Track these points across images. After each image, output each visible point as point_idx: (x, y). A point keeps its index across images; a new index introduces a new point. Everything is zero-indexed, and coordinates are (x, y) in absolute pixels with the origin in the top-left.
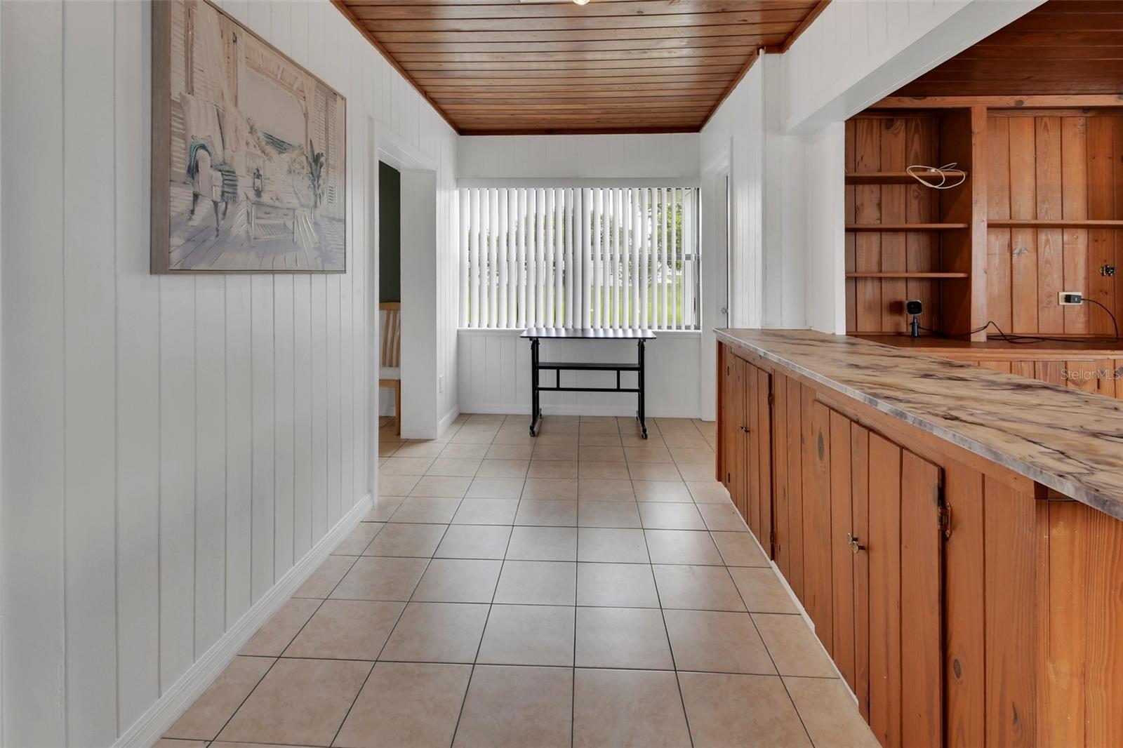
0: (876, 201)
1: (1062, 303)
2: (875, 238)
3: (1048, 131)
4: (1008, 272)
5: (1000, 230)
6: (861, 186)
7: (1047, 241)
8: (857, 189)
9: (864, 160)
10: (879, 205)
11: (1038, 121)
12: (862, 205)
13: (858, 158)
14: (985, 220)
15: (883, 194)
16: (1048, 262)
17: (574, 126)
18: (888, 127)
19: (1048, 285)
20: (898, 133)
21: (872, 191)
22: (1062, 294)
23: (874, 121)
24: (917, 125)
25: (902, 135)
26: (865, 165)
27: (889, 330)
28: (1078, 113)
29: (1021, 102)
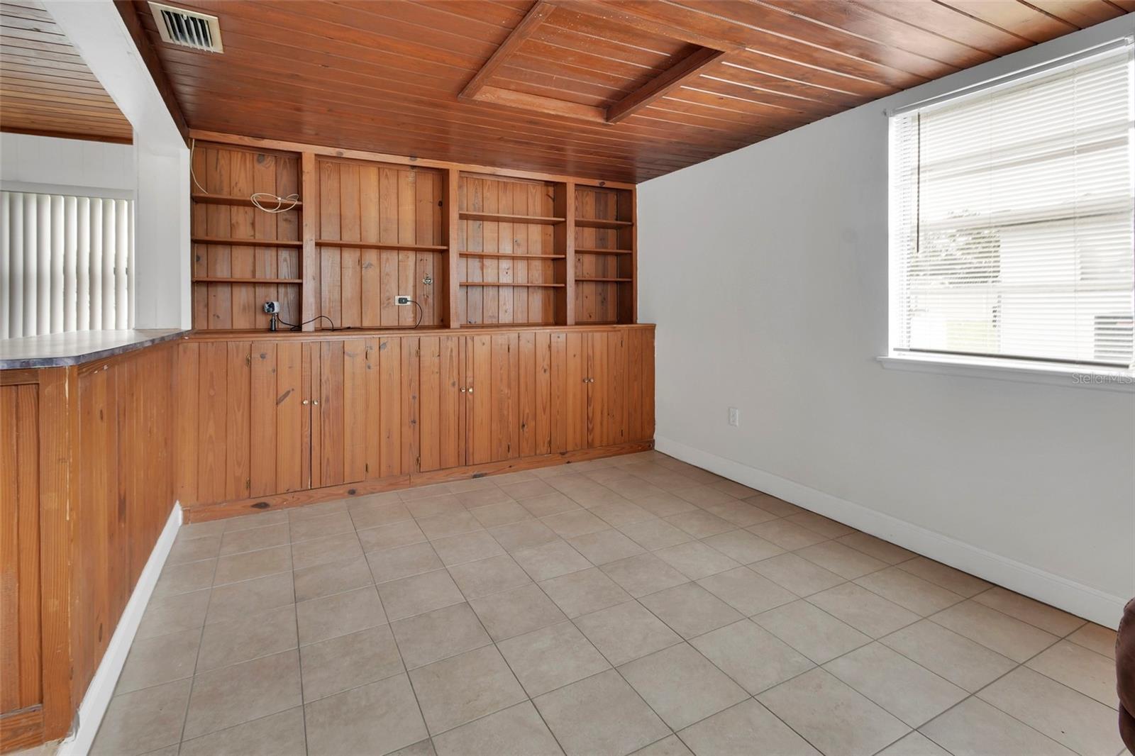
0: (249, 221)
1: (397, 303)
2: (249, 252)
3: (388, 179)
4: (358, 281)
5: (352, 249)
6: (236, 207)
7: (388, 259)
8: (232, 209)
9: (239, 185)
10: (253, 224)
11: (381, 170)
12: (237, 223)
13: (233, 184)
14: (314, 238)
15: (256, 214)
16: (387, 274)
17: (14, 124)
18: (259, 161)
19: (388, 291)
20: (269, 167)
21: (246, 212)
22: (397, 298)
23: (248, 155)
24: (285, 162)
25: (272, 168)
26: (240, 190)
27: (261, 327)
28: (409, 169)
29: (342, 154)
